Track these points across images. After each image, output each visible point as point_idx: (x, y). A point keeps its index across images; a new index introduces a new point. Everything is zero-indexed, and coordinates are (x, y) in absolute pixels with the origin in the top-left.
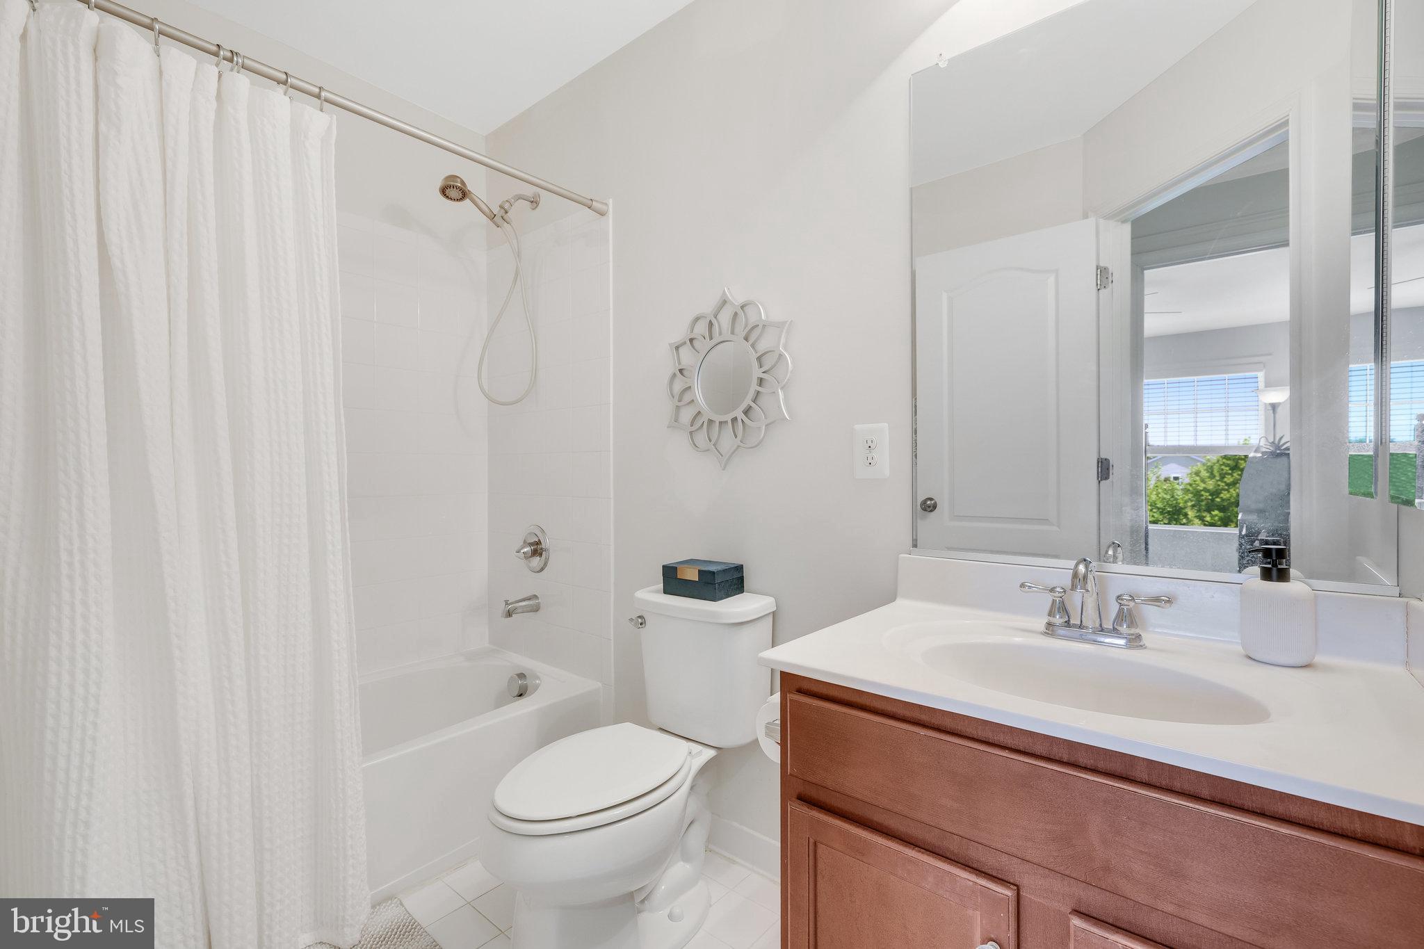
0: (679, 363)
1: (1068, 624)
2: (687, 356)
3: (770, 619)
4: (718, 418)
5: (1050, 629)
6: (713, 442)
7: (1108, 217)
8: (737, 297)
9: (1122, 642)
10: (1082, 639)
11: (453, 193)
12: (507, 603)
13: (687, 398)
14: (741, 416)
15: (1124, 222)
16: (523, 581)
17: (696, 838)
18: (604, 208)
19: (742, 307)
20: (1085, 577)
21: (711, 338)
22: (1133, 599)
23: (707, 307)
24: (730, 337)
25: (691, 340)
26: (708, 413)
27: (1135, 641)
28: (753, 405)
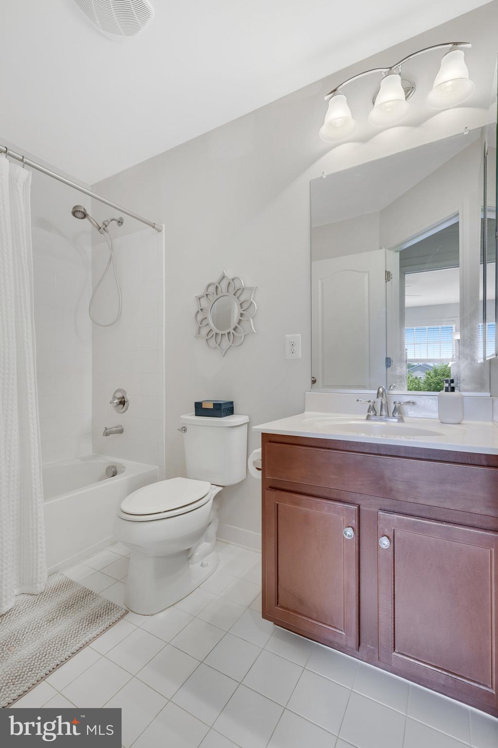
0: (201, 306)
1: (375, 415)
2: (204, 303)
3: (246, 426)
4: (220, 332)
5: (368, 418)
6: (218, 344)
7: (390, 249)
8: (230, 275)
9: (396, 420)
10: (381, 420)
11: (80, 215)
12: (106, 429)
13: (204, 323)
14: (232, 331)
15: (397, 252)
16: (115, 418)
17: (212, 530)
18: (161, 228)
19: (233, 280)
20: (382, 394)
21: (217, 294)
22: (400, 403)
23: (215, 280)
24: (228, 294)
25: (207, 295)
26: (215, 330)
27: (401, 420)
28: (238, 326)
